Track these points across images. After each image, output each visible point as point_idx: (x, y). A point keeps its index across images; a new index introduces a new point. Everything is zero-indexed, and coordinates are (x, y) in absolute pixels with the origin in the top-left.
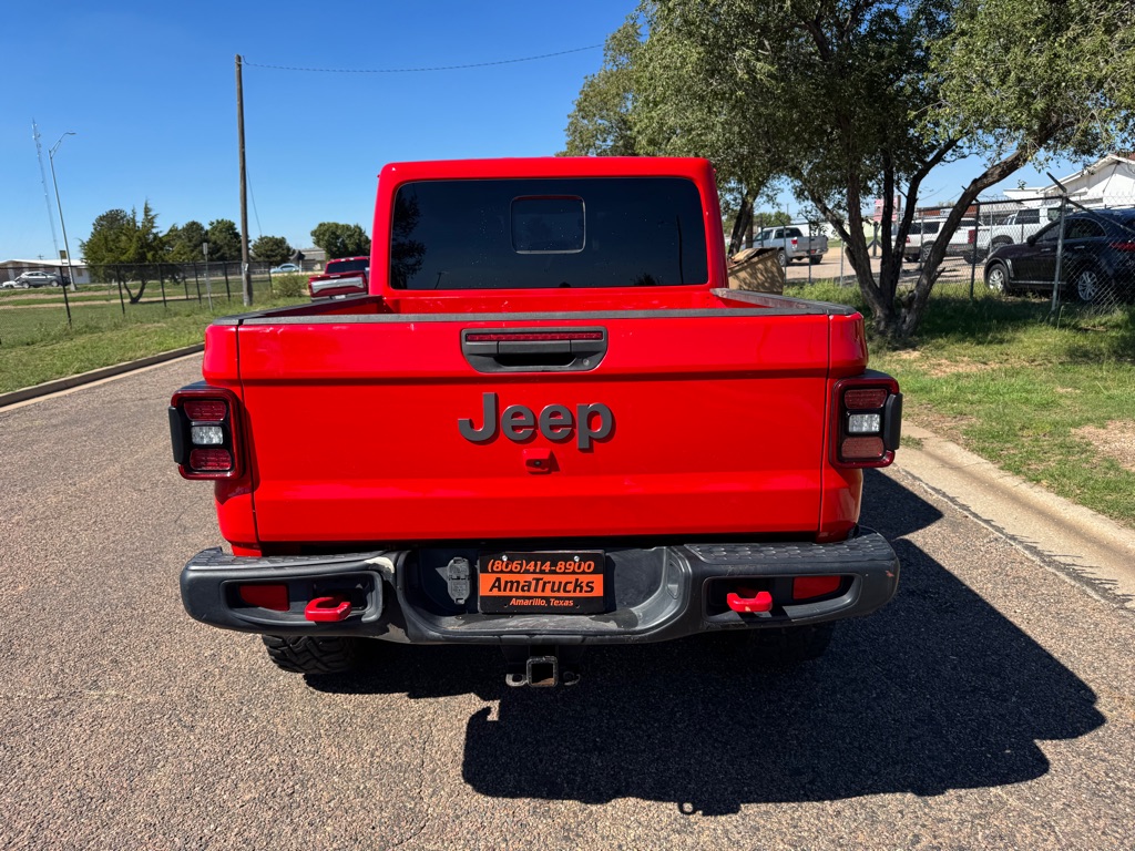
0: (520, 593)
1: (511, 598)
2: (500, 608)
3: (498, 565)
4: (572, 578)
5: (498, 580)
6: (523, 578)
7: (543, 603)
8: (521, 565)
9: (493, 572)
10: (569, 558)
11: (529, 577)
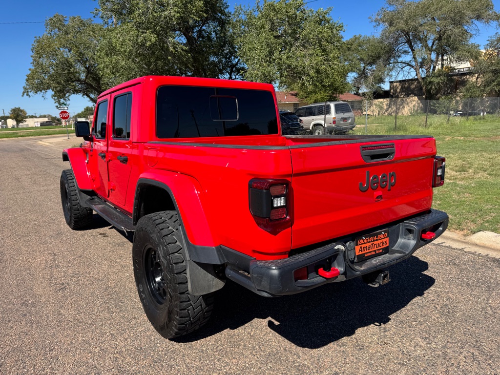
0: (368, 251)
1: (365, 254)
2: (362, 259)
3: (361, 241)
4: (381, 241)
5: (361, 247)
6: (367, 245)
7: (374, 253)
8: (368, 239)
9: (360, 245)
10: (380, 233)
11: (370, 244)
